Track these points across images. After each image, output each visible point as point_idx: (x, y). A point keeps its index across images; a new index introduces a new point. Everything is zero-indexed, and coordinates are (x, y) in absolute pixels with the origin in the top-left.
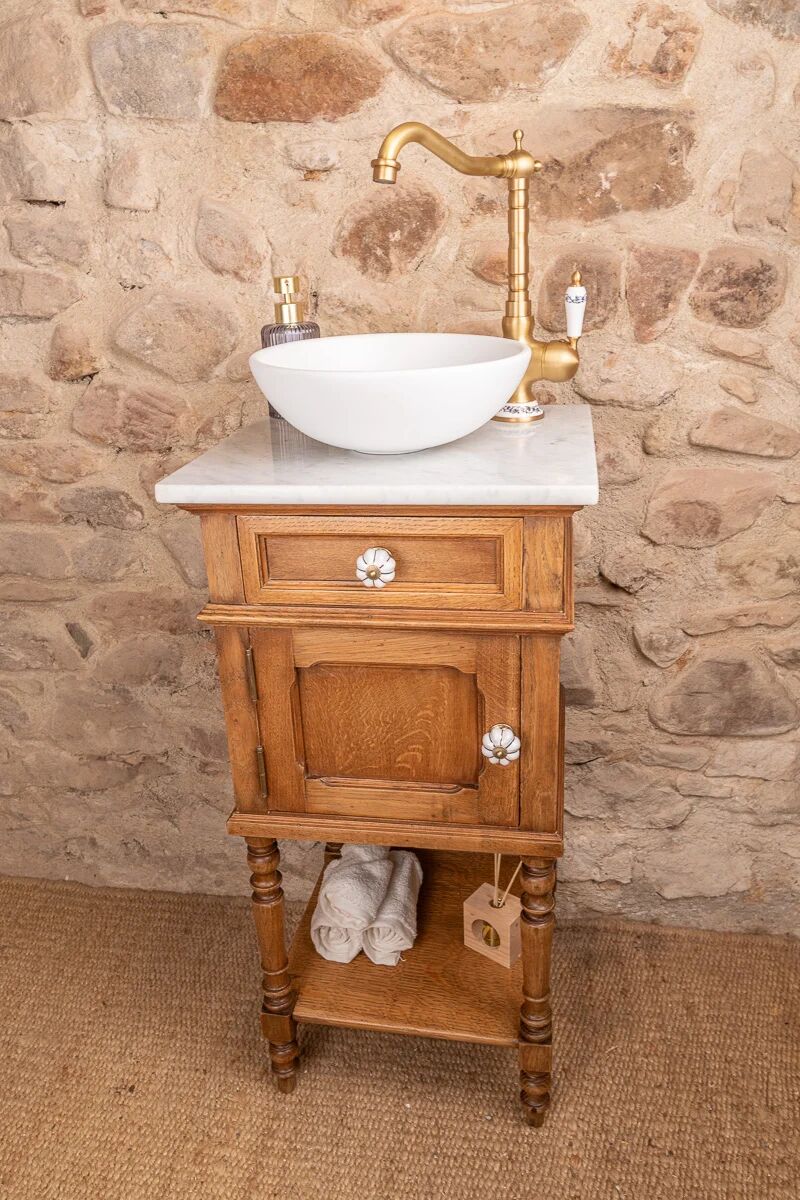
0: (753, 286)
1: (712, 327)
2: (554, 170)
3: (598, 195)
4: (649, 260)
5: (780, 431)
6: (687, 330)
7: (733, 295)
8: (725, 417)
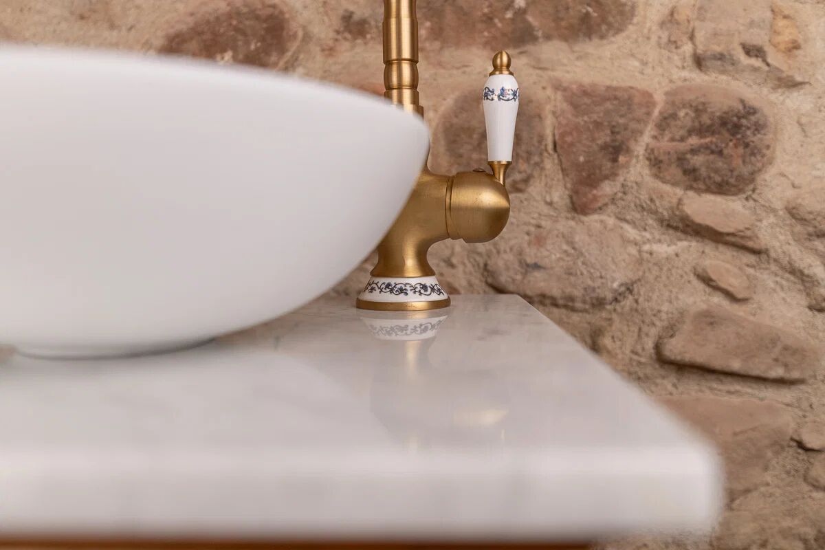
0: (733, 135)
1: (679, 192)
3: (509, 15)
4: (586, 100)
6: (644, 197)
7: (707, 147)
8: (709, 319)
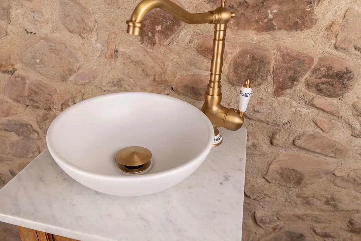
0: (339, 79)
1: (314, 95)
2: (244, 5)
3: (266, 21)
4: (288, 58)
5: (339, 147)
6: (301, 94)
7: (328, 82)
8: (313, 137)
